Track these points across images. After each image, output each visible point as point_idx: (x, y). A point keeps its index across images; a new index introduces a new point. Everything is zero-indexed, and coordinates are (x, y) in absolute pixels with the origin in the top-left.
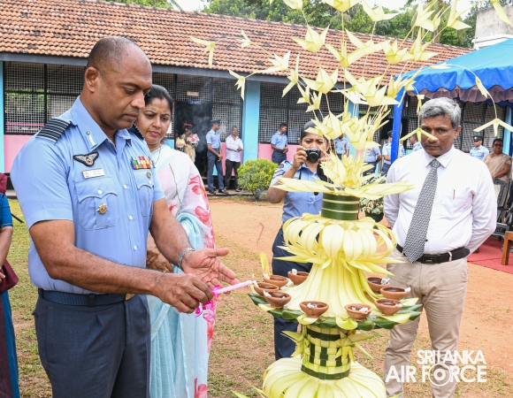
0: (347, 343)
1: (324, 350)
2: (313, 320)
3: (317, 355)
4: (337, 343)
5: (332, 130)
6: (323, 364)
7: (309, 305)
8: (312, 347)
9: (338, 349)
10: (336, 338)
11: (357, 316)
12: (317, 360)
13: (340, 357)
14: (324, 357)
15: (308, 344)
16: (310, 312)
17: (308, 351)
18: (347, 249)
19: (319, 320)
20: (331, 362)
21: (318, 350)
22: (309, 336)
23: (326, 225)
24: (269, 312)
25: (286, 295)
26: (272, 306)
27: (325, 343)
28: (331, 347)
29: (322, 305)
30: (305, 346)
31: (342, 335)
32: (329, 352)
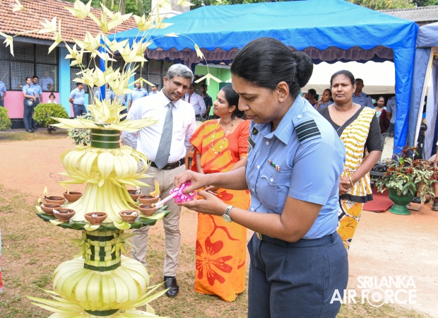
0: (119, 240)
1: (102, 249)
2: (97, 227)
3: (97, 253)
4: (112, 241)
5: (98, 80)
6: (102, 259)
7: (93, 216)
8: (92, 248)
9: (112, 246)
10: (111, 238)
11: (129, 219)
12: (97, 257)
13: (114, 253)
14: (102, 254)
15: (89, 246)
16: (94, 220)
17: (89, 252)
18: (118, 170)
19: (101, 226)
20: (108, 257)
21: (97, 249)
22: (89, 240)
23: (99, 153)
24: (59, 225)
25: (70, 211)
26: (60, 221)
27: (102, 244)
28: (107, 245)
29: (101, 214)
30: (86, 248)
31: (115, 235)
32: (106, 249)
